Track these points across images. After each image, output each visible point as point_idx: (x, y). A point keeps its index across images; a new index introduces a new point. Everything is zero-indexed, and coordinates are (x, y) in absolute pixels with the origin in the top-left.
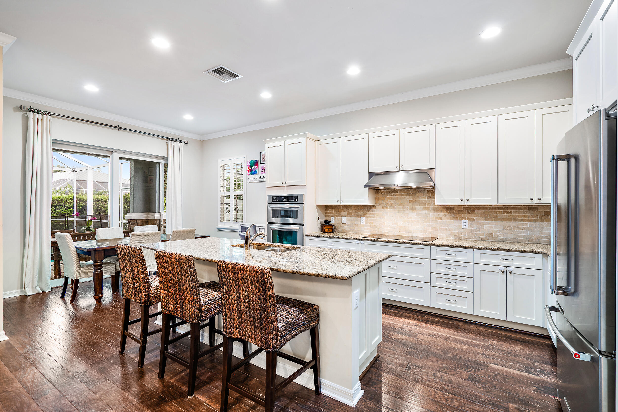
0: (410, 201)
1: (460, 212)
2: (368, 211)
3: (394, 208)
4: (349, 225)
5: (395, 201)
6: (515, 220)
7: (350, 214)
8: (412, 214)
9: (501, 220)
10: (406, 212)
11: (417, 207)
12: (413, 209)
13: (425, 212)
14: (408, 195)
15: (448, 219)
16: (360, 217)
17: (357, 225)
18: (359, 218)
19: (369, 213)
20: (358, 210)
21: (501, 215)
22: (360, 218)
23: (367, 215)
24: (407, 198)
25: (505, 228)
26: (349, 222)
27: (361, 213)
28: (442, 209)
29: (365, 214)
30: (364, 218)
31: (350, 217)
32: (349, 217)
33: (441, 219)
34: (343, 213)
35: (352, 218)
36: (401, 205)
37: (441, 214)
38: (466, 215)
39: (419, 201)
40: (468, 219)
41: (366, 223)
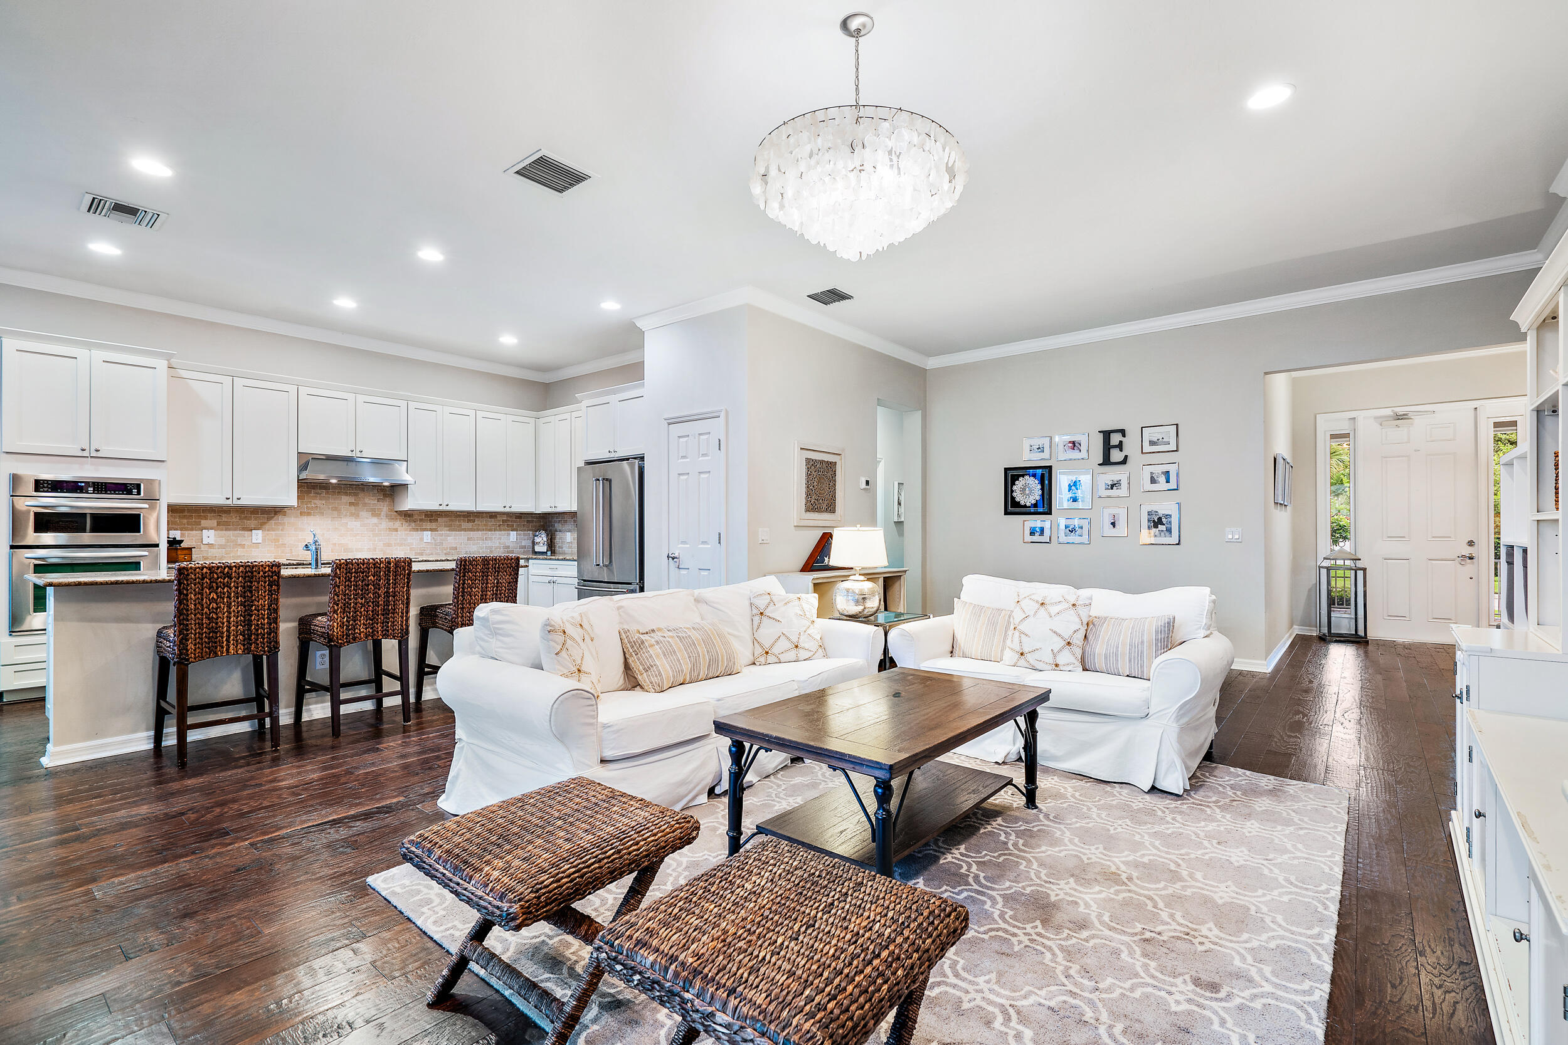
0: (351, 504)
1: (421, 520)
2: (269, 519)
3: (322, 514)
4: (221, 547)
5: (324, 502)
6: (478, 530)
7: (222, 526)
8: (353, 524)
9: (465, 530)
10: (344, 520)
11: (361, 513)
12: (356, 516)
13: (375, 520)
14: (346, 494)
15: (406, 530)
16: (251, 530)
17: (243, 546)
18: (247, 533)
19: (272, 522)
20: (245, 518)
21: (465, 525)
22: (250, 532)
23: (267, 526)
24: (346, 499)
25: (468, 539)
26: (223, 541)
27: (252, 523)
28: (399, 517)
29: (263, 524)
30: (260, 532)
31: (226, 530)
32: (222, 530)
33: (396, 530)
34: (204, 523)
35: (231, 532)
36: (335, 509)
37: (397, 524)
38: (428, 525)
39: (365, 504)
40: (431, 530)
41: (264, 540)
